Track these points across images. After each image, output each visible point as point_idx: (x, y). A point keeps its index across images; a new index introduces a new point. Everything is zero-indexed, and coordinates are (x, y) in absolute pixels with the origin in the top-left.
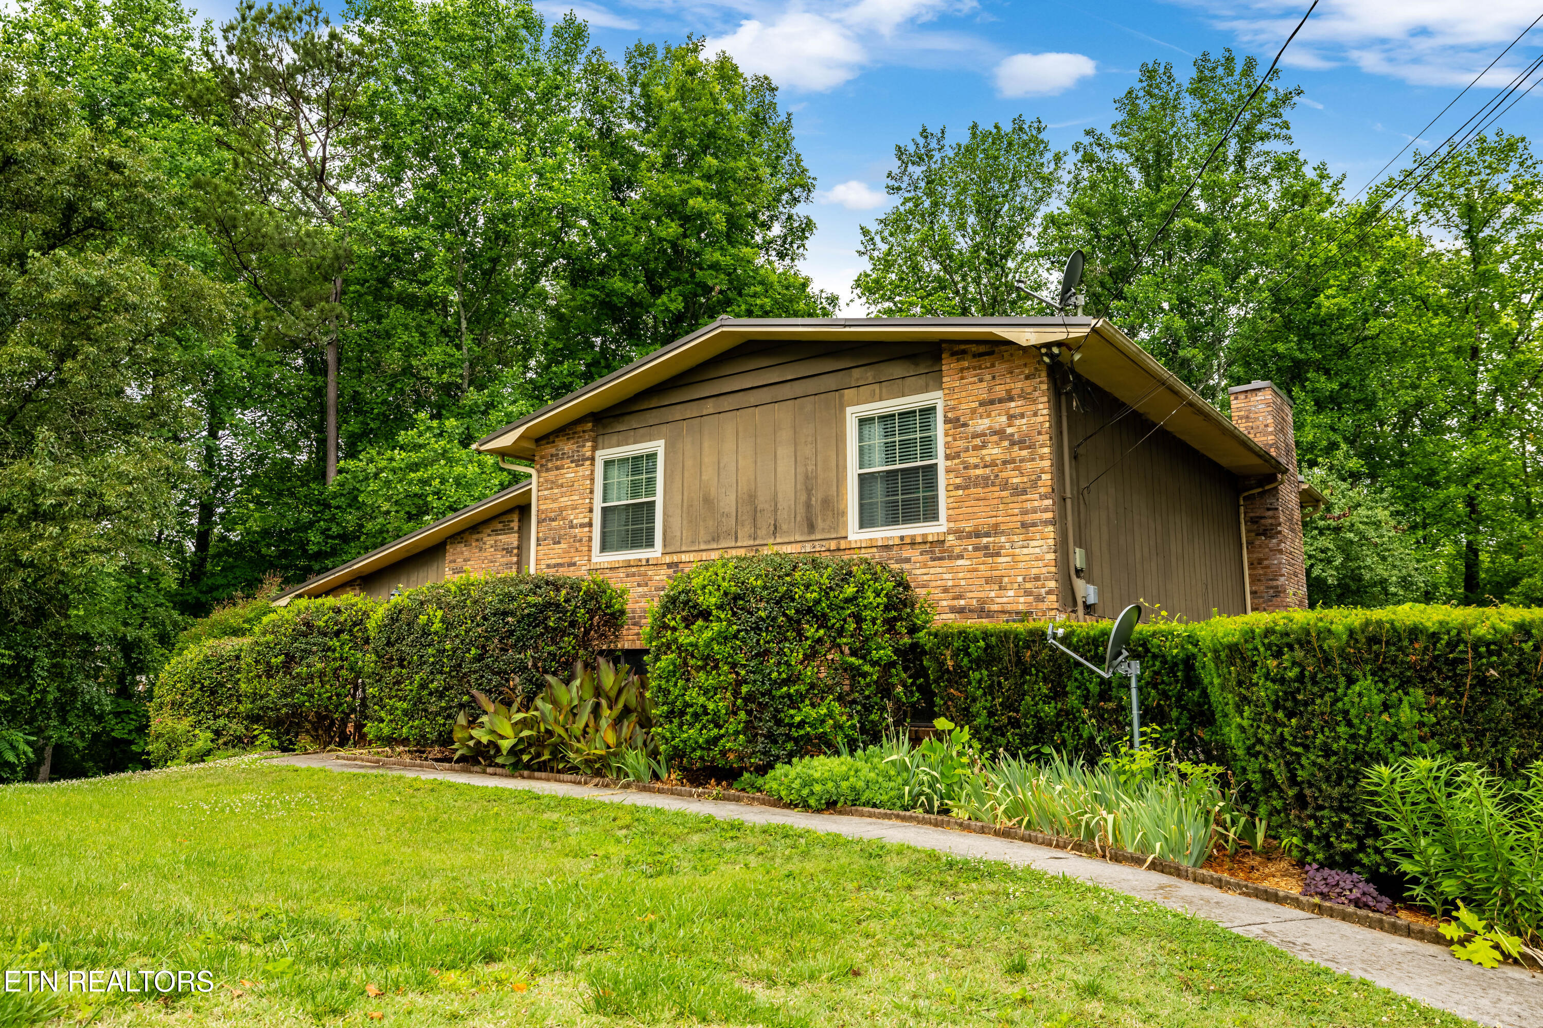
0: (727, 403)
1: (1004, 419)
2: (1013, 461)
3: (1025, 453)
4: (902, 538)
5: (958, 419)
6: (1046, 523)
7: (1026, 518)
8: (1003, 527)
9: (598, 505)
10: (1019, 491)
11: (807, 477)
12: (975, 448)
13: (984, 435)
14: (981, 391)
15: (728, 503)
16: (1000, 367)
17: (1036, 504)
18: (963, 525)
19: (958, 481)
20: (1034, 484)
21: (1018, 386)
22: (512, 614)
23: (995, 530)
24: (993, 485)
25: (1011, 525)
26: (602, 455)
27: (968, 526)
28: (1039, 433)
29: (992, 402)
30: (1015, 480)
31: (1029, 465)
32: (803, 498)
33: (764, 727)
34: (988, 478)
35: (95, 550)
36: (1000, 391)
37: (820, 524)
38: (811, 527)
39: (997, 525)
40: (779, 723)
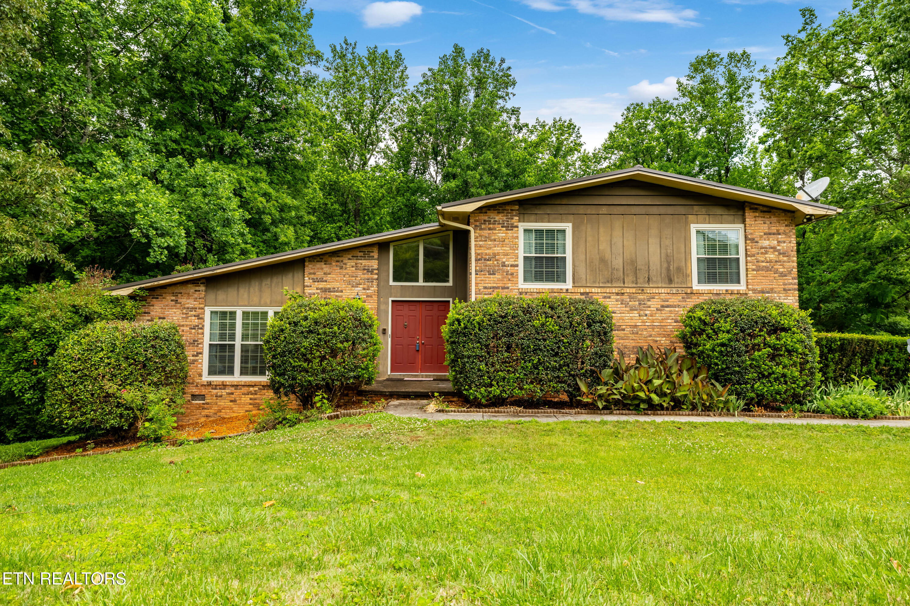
0: (616, 210)
1: (776, 242)
2: (780, 262)
3: (785, 259)
4: (727, 291)
5: (754, 239)
6: (795, 289)
7: (786, 287)
8: (775, 290)
9: (521, 254)
10: (782, 275)
11: (667, 256)
12: (762, 253)
13: (766, 248)
14: (765, 228)
15: (618, 263)
16: (774, 219)
17: (790, 281)
18: (756, 287)
19: (754, 267)
20: (790, 272)
21: (782, 229)
24: (771, 270)
25: (779, 289)
26: (524, 226)
27: (759, 288)
28: (792, 251)
29: (770, 234)
30: (781, 270)
31: (788, 264)
32: (665, 265)
34: (768, 267)
36: (774, 230)
37: (676, 279)
38: (670, 281)
39: (772, 289)
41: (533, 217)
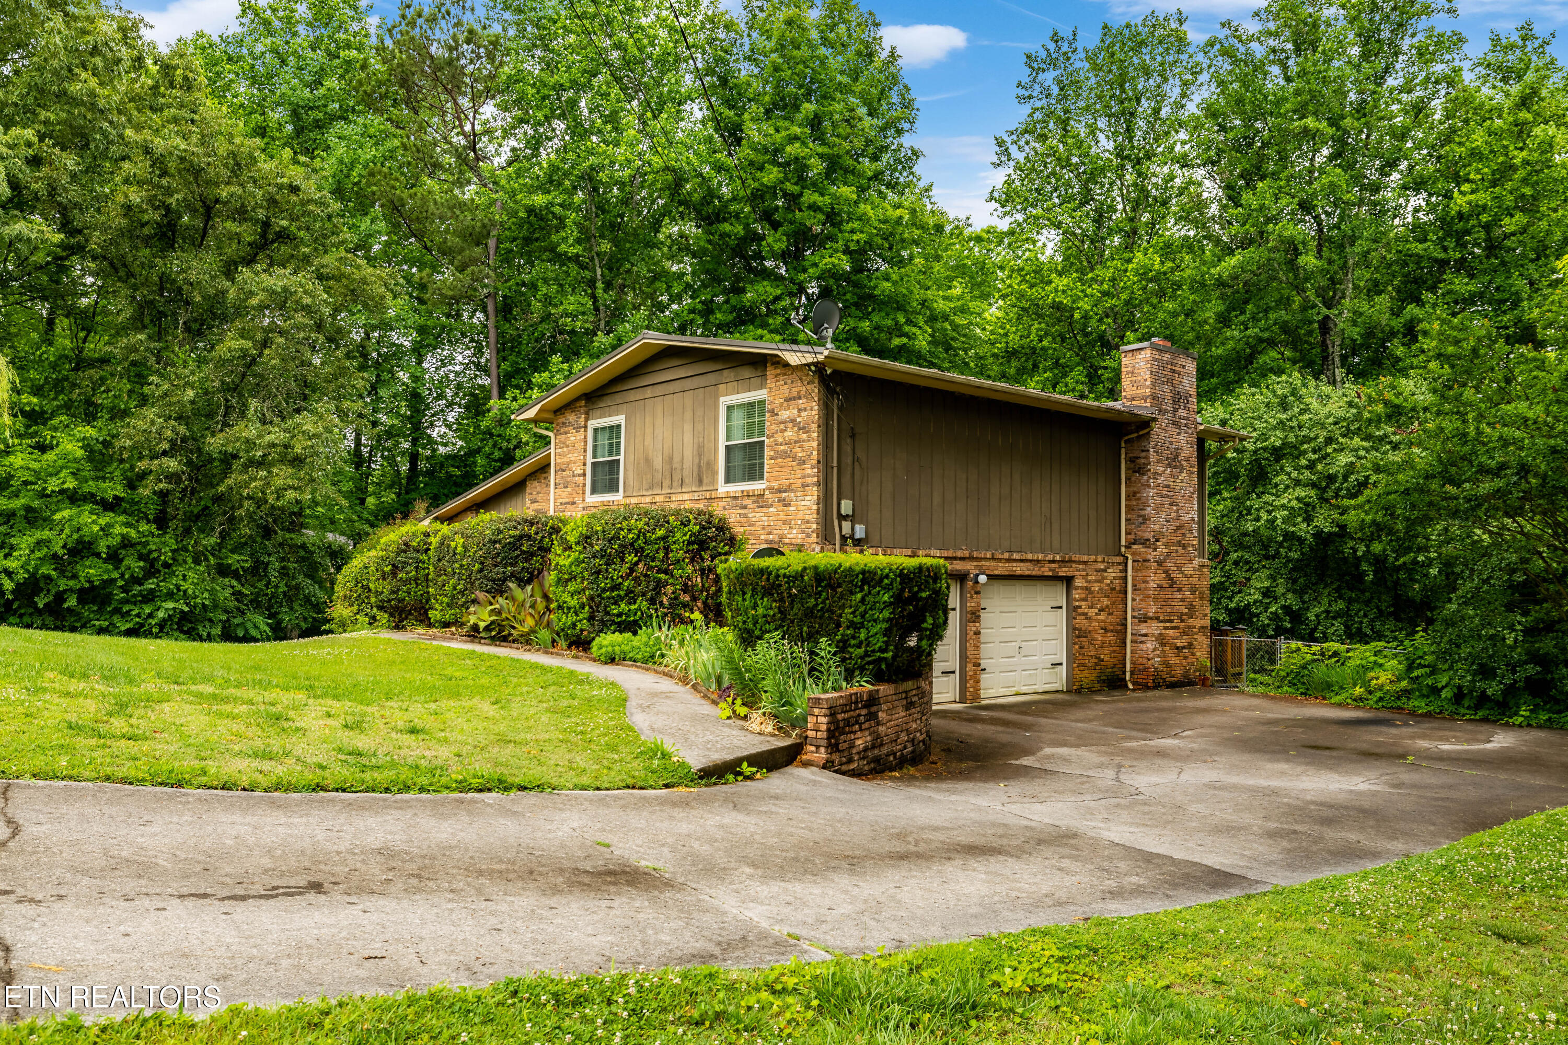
0: (659, 390)
1: (796, 411)
2: (799, 441)
3: (805, 436)
4: (743, 492)
5: (775, 410)
6: (814, 484)
7: (804, 480)
8: (793, 486)
9: (590, 460)
10: (801, 462)
11: (699, 446)
12: (781, 431)
13: (786, 422)
14: (785, 391)
15: (658, 463)
17: (809, 471)
18: (774, 484)
19: (773, 453)
20: (809, 457)
21: (804, 389)
22: (499, 542)
23: (788, 489)
24: (789, 457)
25: (796, 485)
26: (593, 423)
27: (777, 485)
28: (813, 422)
29: (791, 399)
30: (800, 455)
31: (807, 444)
32: (697, 460)
33: (599, 615)
34: (786, 452)
35: (291, 487)
36: (795, 392)
37: (705, 480)
38: (701, 482)
39: (790, 485)
40: (607, 613)
41: (598, 412)
